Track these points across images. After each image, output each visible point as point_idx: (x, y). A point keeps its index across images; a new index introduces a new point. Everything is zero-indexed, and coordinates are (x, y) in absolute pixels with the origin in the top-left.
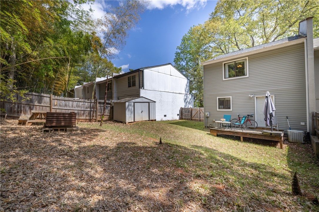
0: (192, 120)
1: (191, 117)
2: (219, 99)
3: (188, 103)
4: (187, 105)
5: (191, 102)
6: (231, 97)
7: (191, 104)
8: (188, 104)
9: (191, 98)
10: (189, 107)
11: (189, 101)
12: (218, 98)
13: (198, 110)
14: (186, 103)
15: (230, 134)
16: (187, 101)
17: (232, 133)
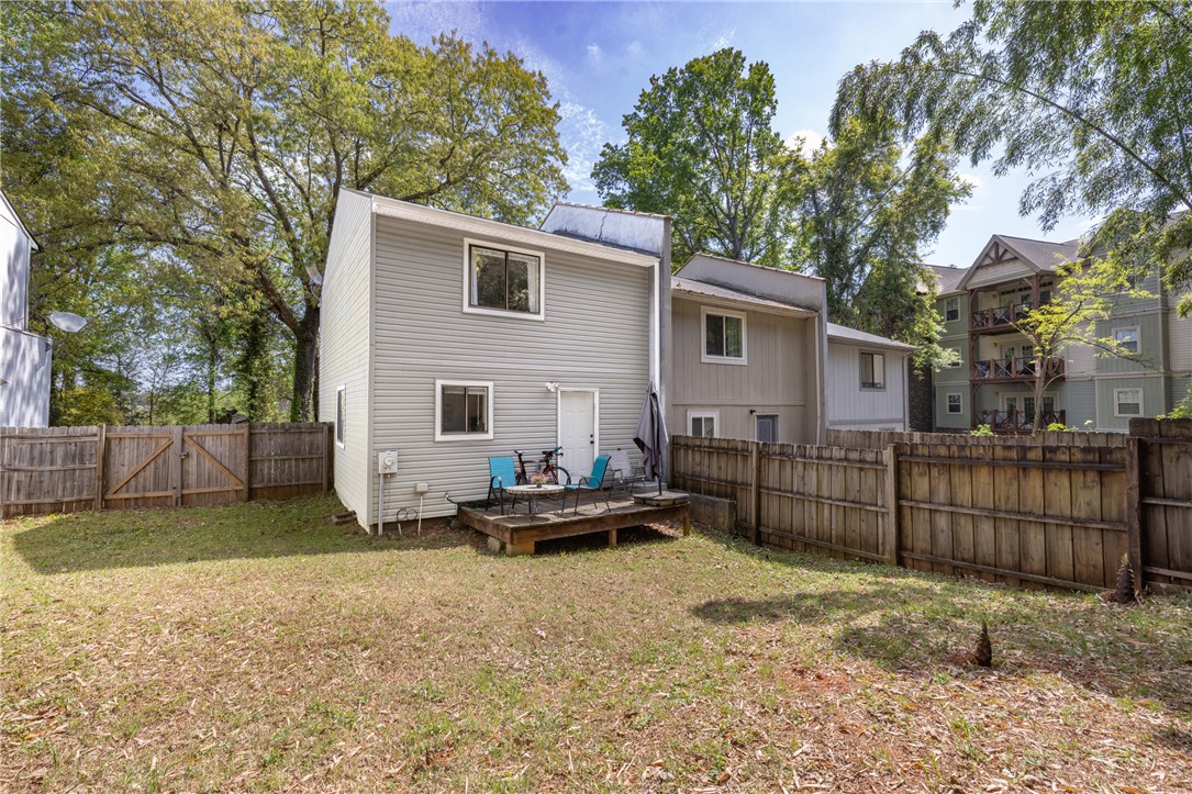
0: (108, 505)
1: (105, 488)
2: (444, 388)
3: (19, 397)
4: (17, 411)
5: (35, 388)
6: (490, 384)
7: (36, 399)
8: (23, 398)
9: (37, 358)
10: (26, 425)
11: (25, 377)
12: (439, 383)
13: (164, 443)
14: (11, 394)
15: (583, 530)
16: (19, 383)
17: (588, 526)
